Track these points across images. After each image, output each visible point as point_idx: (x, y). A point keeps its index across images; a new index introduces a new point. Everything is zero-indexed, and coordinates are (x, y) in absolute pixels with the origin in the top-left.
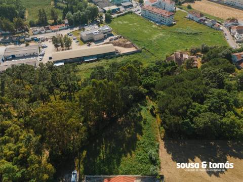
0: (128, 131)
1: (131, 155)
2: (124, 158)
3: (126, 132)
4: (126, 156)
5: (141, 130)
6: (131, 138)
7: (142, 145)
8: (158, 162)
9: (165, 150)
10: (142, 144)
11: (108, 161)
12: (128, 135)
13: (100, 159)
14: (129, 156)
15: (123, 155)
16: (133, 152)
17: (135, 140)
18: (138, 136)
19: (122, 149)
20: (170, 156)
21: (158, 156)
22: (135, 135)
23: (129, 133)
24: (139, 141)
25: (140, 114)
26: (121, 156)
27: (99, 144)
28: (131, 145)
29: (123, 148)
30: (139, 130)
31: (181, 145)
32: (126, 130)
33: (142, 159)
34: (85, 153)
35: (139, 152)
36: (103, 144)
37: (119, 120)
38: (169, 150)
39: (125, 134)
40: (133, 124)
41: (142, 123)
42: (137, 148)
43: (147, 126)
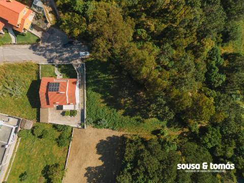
0: (128, 102)
2: (100, 96)
3: (126, 99)
4: (102, 98)
6: (120, 104)
7: (112, 114)
8: (98, 127)
9: (111, 136)
10: (114, 115)
11: (97, 83)
12: (122, 101)
13: (99, 75)
14: (102, 100)
15: (103, 96)
16: (106, 104)
17: (118, 107)
18: (123, 111)
19: (108, 94)
20: (105, 139)
21: (105, 128)
22: (123, 108)
23: (125, 102)
24: (117, 111)
25: (152, 117)
26: (101, 93)
27: (113, 73)
28: (113, 103)
29: (108, 96)
30: (130, 113)
32: (129, 100)
35: (106, 110)
36: (113, 77)
37: (141, 93)
38: (112, 139)
39: (124, 98)
40: (137, 107)
41: (138, 117)
42: (109, 108)
43: (135, 122)
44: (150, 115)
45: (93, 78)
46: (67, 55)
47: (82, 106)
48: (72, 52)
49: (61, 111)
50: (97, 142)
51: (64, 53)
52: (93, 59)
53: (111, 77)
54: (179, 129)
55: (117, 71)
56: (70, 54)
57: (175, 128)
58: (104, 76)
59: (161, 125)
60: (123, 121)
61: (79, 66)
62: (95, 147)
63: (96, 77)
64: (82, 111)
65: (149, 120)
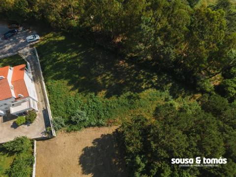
0: (108, 78)
1: (72, 89)
2: (66, 82)
3: (104, 75)
4: (69, 84)
5: (114, 94)
6: (97, 84)
7: (90, 101)
8: (75, 127)
9: (99, 136)
10: (93, 101)
11: (58, 67)
12: (99, 79)
13: (58, 56)
14: (70, 87)
15: (69, 80)
16: (77, 90)
17: (96, 88)
18: (104, 92)
19: (77, 76)
20: (91, 145)
21: (85, 127)
22: (104, 88)
23: (104, 80)
24: (96, 95)
25: (147, 88)
26: (66, 78)
28: (87, 86)
29: (78, 78)
30: (114, 91)
31: (114, 160)
32: (108, 75)
33: (71, 104)
34: (62, 38)
35: (79, 98)
36: (77, 54)
37: (121, 62)
38: (101, 142)
39: (101, 75)
40: (122, 81)
41: (128, 94)
42: (84, 94)
43: (126, 102)
44: (143, 87)
45: (51, 63)
46: (10, 47)
47: (42, 106)
48: (17, 41)
49: (11, 122)
50: (80, 153)
51: (6, 45)
52: (45, 42)
53: (75, 55)
54: (189, 97)
55: (80, 46)
56: (14, 45)
57: (183, 97)
58: (65, 55)
59: (163, 98)
60: (109, 105)
61: (29, 54)
62: (78, 163)
63: (55, 60)
64: (45, 112)
65: (145, 93)
